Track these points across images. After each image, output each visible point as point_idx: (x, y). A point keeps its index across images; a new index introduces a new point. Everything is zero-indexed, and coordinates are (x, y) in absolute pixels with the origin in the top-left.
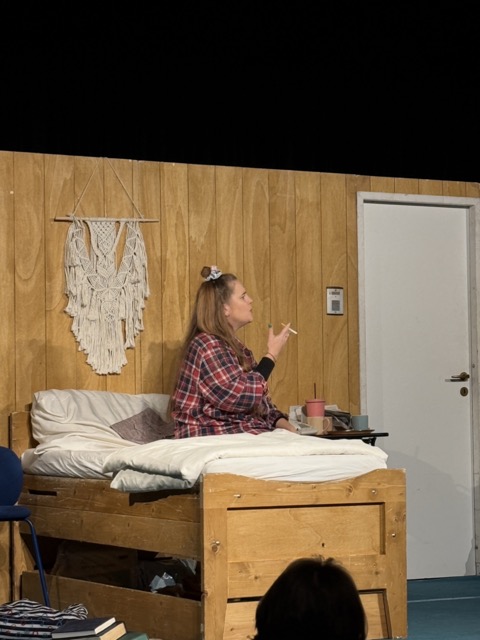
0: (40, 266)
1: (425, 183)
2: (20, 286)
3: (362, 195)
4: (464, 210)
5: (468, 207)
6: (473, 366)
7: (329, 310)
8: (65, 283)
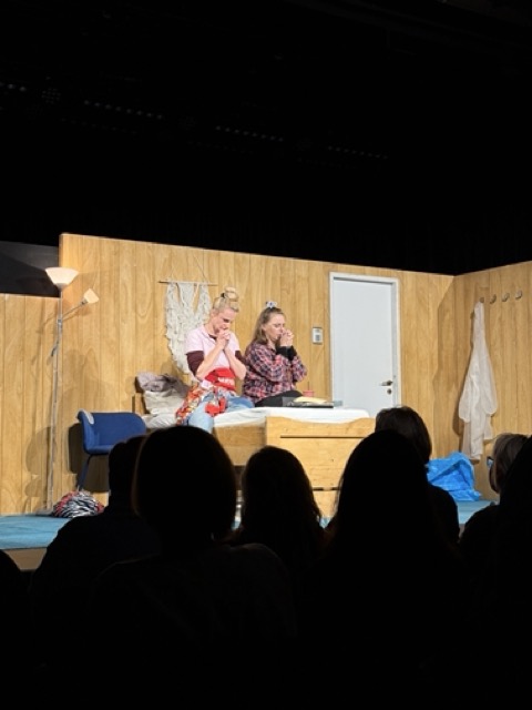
0: (151, 309)
1: (368, 269)
2: (140, 319)
3: (333, 275)
4: (389, 286)
5: (391, 284)
6: (395, 377)
7: (315, 341)
8: (166, 319)
